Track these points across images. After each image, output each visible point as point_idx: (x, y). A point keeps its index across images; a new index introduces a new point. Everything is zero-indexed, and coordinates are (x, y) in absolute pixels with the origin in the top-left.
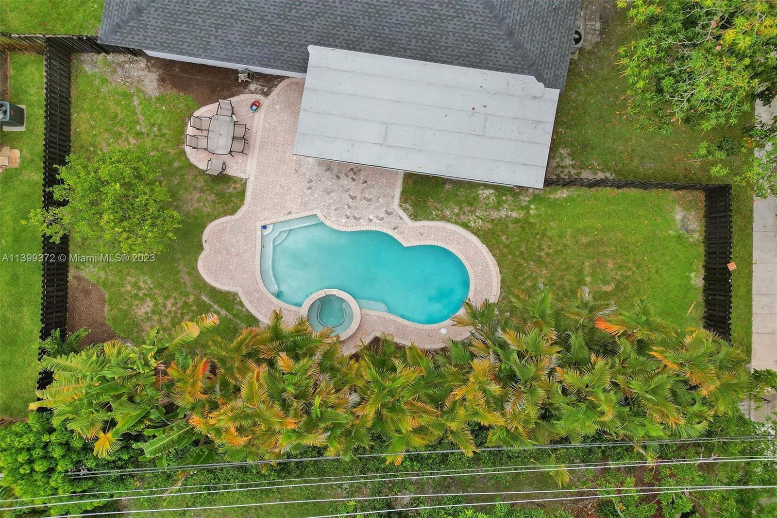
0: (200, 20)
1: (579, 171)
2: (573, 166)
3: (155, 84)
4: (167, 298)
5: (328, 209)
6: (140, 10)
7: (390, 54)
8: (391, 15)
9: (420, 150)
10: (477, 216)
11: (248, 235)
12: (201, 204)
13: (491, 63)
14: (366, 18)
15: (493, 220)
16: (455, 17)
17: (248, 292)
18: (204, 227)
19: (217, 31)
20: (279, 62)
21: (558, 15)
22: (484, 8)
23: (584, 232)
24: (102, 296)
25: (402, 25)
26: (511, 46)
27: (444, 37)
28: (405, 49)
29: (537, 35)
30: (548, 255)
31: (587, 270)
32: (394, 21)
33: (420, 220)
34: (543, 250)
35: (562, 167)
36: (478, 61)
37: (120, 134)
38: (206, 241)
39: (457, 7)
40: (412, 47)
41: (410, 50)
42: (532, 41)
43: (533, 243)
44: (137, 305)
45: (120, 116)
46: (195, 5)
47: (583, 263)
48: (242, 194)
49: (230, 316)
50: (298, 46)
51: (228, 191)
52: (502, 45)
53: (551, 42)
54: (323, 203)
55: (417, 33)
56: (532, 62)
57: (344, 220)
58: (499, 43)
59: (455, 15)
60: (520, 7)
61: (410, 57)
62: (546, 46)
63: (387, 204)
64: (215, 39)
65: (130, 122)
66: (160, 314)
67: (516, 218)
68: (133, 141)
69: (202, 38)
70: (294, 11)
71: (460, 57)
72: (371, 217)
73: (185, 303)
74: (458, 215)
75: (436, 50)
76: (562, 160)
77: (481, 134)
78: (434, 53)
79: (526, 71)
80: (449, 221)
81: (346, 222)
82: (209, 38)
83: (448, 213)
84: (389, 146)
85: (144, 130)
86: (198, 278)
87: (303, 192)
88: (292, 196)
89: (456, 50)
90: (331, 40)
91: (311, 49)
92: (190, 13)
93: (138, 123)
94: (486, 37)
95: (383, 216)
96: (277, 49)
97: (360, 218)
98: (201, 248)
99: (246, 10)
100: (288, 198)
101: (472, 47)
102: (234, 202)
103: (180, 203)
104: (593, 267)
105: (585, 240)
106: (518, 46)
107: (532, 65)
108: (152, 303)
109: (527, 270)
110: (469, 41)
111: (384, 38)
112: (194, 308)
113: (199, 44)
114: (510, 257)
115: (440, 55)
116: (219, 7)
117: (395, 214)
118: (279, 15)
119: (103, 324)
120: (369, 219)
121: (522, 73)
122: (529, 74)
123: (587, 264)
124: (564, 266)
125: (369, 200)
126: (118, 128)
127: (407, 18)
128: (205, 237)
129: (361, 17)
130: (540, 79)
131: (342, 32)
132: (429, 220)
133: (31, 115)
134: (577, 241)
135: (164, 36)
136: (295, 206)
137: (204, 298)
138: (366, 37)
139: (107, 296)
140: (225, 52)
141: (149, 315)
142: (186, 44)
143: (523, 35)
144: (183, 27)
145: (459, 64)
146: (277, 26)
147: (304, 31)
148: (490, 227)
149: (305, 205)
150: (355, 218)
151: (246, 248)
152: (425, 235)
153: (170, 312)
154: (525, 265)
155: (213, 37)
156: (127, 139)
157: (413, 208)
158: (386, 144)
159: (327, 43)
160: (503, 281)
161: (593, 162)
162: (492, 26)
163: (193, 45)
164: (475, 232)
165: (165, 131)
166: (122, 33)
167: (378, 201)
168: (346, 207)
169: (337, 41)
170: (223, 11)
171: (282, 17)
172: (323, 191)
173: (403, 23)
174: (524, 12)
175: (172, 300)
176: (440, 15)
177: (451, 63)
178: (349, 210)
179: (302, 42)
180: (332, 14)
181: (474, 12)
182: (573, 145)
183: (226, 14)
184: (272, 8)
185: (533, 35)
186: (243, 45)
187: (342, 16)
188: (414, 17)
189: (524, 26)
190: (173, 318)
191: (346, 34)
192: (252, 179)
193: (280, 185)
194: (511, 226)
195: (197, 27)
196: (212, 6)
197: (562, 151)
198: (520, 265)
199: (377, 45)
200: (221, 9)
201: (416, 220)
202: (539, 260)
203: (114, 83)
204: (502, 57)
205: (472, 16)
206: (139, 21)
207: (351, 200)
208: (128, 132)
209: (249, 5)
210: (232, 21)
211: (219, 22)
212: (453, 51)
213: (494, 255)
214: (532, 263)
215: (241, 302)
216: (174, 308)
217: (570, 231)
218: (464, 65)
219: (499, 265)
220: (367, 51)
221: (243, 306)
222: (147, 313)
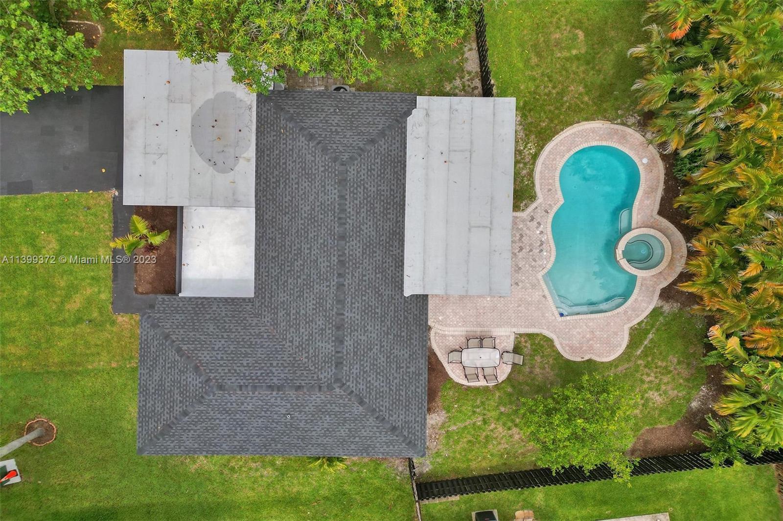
0: (395, 381)
1: (466, 72)
2: (462, 78)
3: (433, 416)
4: (642, 381)
5: (535, 267)
6: (394, 429)
7: (403, 233)
8: (369, 236)
9: (492, 199)
10: (524, 149)
11: (571, 327)
12: (546, 366)
13: (400, 154)
14: (374, 255)
15: (526, 135)
16: (364, 187)
17: (628, 320)
18: (568, 361)
19: (403, 367)
20: (422, 317)
21: (343, 107)
22: (354, 164)
23: (527, 61)
24: (648, 431)
25: (377, 227)
26: (383, 140)
27: (382, 193)
28: (397, 222)
29: (368, 121)
30: (554, 88)
31: (565, 54)
32: (374, 233)
33: (535, 193)
34: (550, 91)
35: (464, 87)
36: (399, 164)
37: (487, 437)
38: (583, 358)
39: (355, 186)
40: (394, 216)
41: (397, 218)
42: (374, 124)
43: (544, 100)
44: (654, 403)
45: (470, 438)
46: (383, 387)
47: (559, 58)
48: (530, 336)
49: (654, 330)
50: (406, 304)
51: (529, 346)
52: (383, 147)
53: (371, 109)
54: (531, 272)
55: (382, 215)
56: (394, 121)
57: (545, 253)
58: (382, 149)
59: (362, 187)
60: (345, 136)
61: (403, 217)
62: (376, 112)
63: (523, 221)
64: (409, 368)
65: (475, 430)
66: (659, 385)
67: (521, 117)
68: (493, 426)
69: (410, 378)
70: (377, 310)
71: (398, 179)
72: (538, 232)
73: (646, 366)
74: (525, 164)
75: (394, 198)
76: (456, 88)
77: (469, 153)
78: (398, 199)
79: (404, 125)
80: (533, 170)
81: (546, 251)
82: (409, 372)
83: (524, 172)
84: (491, 223)
85: (481, 418)
86: (620, 359)
87: (522, 288)
88: (527, 296)
89: (392, 182)
90: (397, 280)
91: (407, 293)
92: (390, 389)
93: (474, 424)
94: (378, 160)
95: (535, 223)
96: (411, 320)
97: (541, 241)
98: (590, 361)
99: (381, 347)
100: (530, 299)
101: (388, 170)
102: (540, 341)
103: (548, 382)
104: (561, 49)
105: (534, 60)
106: (382, 134)
107: (397, 121)
108: (649, 392)
109: (572, 102)
110: (384, 173)
111: (390, 239)
112: (650, 359)
113: (416, 380)
114: (562, 117)
115: (398, 195)
116: (382, 368)
117: (532, 214)
118: (382, 321)
119: (676, 427)
120: (540, 234)
121: (405, 127)
122: (405, 122)
123: (559, 55)
124: (564, 73)
125: (522, 236)
126: (481, 439)
127: (371, 223)
128: (579, 359)
129: (374, 259)
130: (408, 113)
131: (389, 272)
132: (534, 186)
133: (480, 507)
134: (537, 65)
135: (413, 407)
136: (537, 293)
137: (639, 352)
138: (391, 253)
139: (647, 428)
140: (420, 359)
141: (661, 393)
142: (417, 390)
143: (371, 131)
144: (403, 393)
145: (404, 178)
146: (392, 322)
147: (393, 301)
148: (533, 137)
149: (534, 286)
150: (541, 245)
151: (584, 327)
152: (550, 187)
153: (656, 377)
154: (568, 104)
155: (408, 370)
156: (492, 431)
157: (524, 200)
158: (489, 226)
159: (400, 282)
160: (587, 119)
161: (455, 62)
162: (368, 157)
163: (417, 384)
164: (541, 148)
165: (478, 402)
166: (415, 439)
167: (521, 229)
168: (531, 253)
169: (397, 274)
170: (384, 364)
171: (383, 319)
172: (518, 273)
173: (375, 226)
174: (349, 134)
175: (645, 377)
176: (364, 199)
177: (404, 185)
178: (534, 250)
179: (403, 301)
180: (375, 281)
181: (358, 172)
182: (441, 81)
183: (387, 362)
184: (376, 328)
185: (369, 123)
186: (412, 346)
187: (376, 273)
188: (369, 218)
189: (362, 132)
190: (663, 374)
191: (391, 269)
192: (515, 330)
193: (518, 307)
194: (530, 120)
195: (401, 383)
196: (382, 374)
197: (448, 89)
198: (569, 108)
199: (396, 244)
200: (383, 366)
201: (536, 196)
202: (561, 94)
203: (439, 447)
204: (394, 146)
205: (361, 173)
206: (402, 428)
207: (524, 250)
208: (484, 431)
209: (377, 345)
210: (392, 357)
211: (394, 366)
212: (393, 184)
213: (562, 130)
214: (565, 99)
215: (638, 324)
216: (652, 374)
217: (528, 73)
218: (404, 174)
219: (571, 124)
220: (403, 251)
221: (642, 321)
222: (660, 395)
